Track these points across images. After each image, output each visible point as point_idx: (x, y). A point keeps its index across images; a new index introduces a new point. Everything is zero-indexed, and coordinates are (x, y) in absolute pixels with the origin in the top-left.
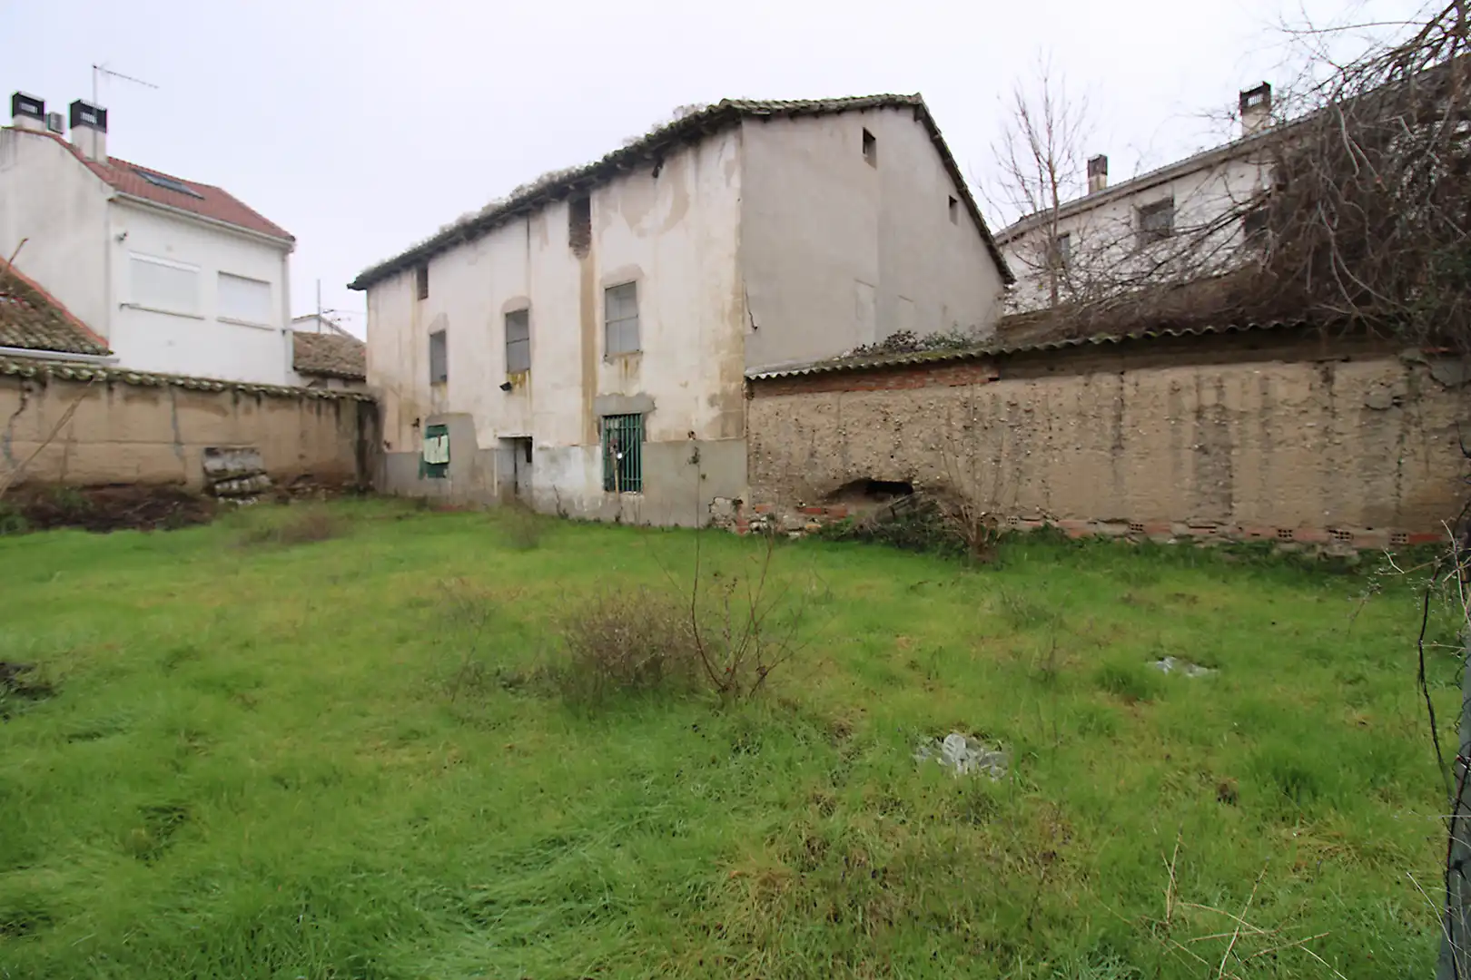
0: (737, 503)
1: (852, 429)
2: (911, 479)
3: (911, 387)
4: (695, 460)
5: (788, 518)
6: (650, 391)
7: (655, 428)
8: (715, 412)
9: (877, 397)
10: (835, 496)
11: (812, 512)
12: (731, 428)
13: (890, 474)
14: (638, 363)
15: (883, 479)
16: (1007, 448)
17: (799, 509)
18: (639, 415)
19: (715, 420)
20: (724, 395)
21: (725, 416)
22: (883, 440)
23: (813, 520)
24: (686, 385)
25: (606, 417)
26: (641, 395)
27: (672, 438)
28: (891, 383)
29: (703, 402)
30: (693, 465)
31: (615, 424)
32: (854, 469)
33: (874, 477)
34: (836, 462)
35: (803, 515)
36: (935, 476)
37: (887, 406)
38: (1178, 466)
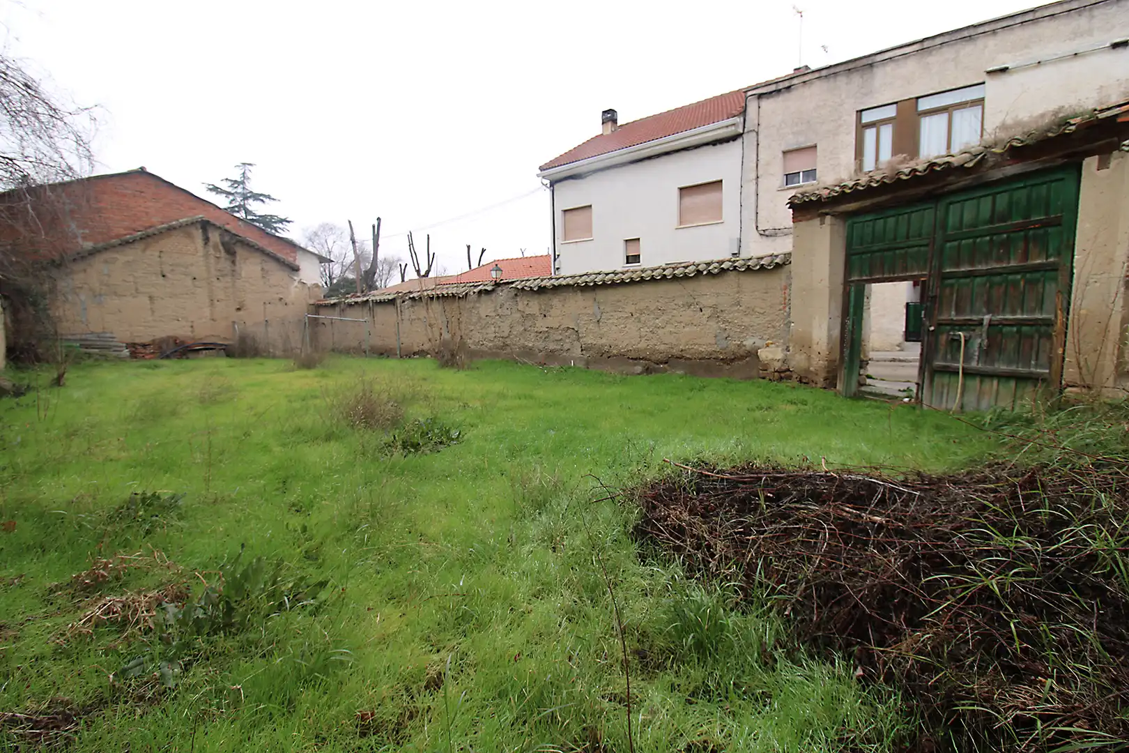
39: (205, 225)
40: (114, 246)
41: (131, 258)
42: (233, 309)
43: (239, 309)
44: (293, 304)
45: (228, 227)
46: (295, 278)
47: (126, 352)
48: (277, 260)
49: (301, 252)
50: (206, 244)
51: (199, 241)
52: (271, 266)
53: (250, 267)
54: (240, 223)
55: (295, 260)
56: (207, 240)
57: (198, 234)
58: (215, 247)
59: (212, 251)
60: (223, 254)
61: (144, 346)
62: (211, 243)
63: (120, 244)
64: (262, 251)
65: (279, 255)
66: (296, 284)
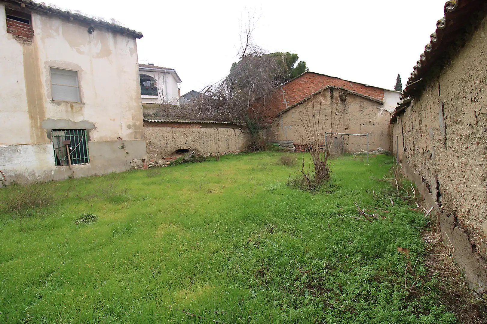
0: (143, 160)
1: (176, 137)
2: (189, 148)
3: (187, 128)
4: (123, 148)
5: (161, 162)
6: (91, 120)
7: (95, 136)
8: (131, 131)
9: (181, 129)
10: (172, 154)
11: (167, 159)
12: (138, 136)
13: (185, 148)
14: (81, 108)
15: (184, 149)
16: (205, 141)
17: (164, 159)
18: (83, 130)
19: (131, 133)
20: (134, 125)
21: (136, 133)
22: (183, 140)
23: (168, 161)
24: (114, 120)
25: (55, 130)
26: (86, 122)
27: (108, 140)
28: (183, 126)
29: (124, 127)
30: (122, 149)
31: (62, 134)
32: (177, 147)
33: (182, 148)
34: (173, 145)
35: (165, 160)
36: (194, 147)
37: (184, 132)
38: (224, 143)
39: (332, 89)
40: (295, 106)
41: (301, 110)
42: (343, 129)
43: (346, 129)
44: (378, 124)
45: (344, 88)
46: (381, 109)
47: (293, 149)
48: (369, 100)
49: (387, 93)
50: (332, 98)
51: (329, 98)
52: (365, 104)
53: (354, 106)
54: (351, 84)
55: (382, 99)
56: (332, 96)
57: (328, 94)
58: (336, 99)
59: (334, 101)
60: (340, 101)
61: (301, 146)
62: (334, 98)
63: (297, 105)
64: (360, 97)
65: (371, 97)
66: (382, 112)
